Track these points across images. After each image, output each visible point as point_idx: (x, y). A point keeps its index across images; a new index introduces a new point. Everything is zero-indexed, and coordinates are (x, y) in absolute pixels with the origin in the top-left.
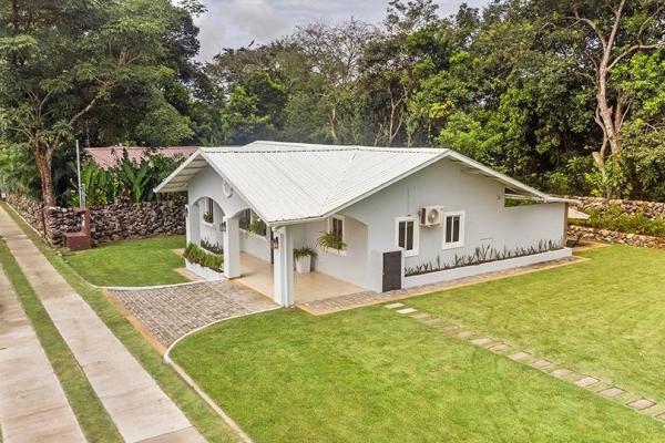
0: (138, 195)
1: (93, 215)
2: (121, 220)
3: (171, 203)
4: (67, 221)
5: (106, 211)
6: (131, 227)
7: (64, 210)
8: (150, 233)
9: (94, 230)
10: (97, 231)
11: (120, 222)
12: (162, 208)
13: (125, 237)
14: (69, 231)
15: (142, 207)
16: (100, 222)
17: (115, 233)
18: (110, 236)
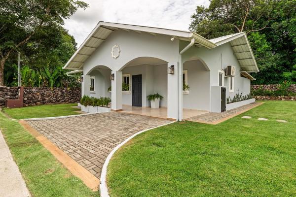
0: (52, 84)
1: (26, 91)
2: (42, 95)
3: (69, 89)
4: (10, 94)
5: (34, 90)
6: (47, 99)
7: (8, 88)
8: (57, 102)
9: (26, 99)
10: (28, 100)
11: (42, 96)
12: (64, 91)
13: (44, 103)
14: (10, 99)
15: (54, 89)
16: (30, 95)
17: (39, 101)
18: (35, 102)
